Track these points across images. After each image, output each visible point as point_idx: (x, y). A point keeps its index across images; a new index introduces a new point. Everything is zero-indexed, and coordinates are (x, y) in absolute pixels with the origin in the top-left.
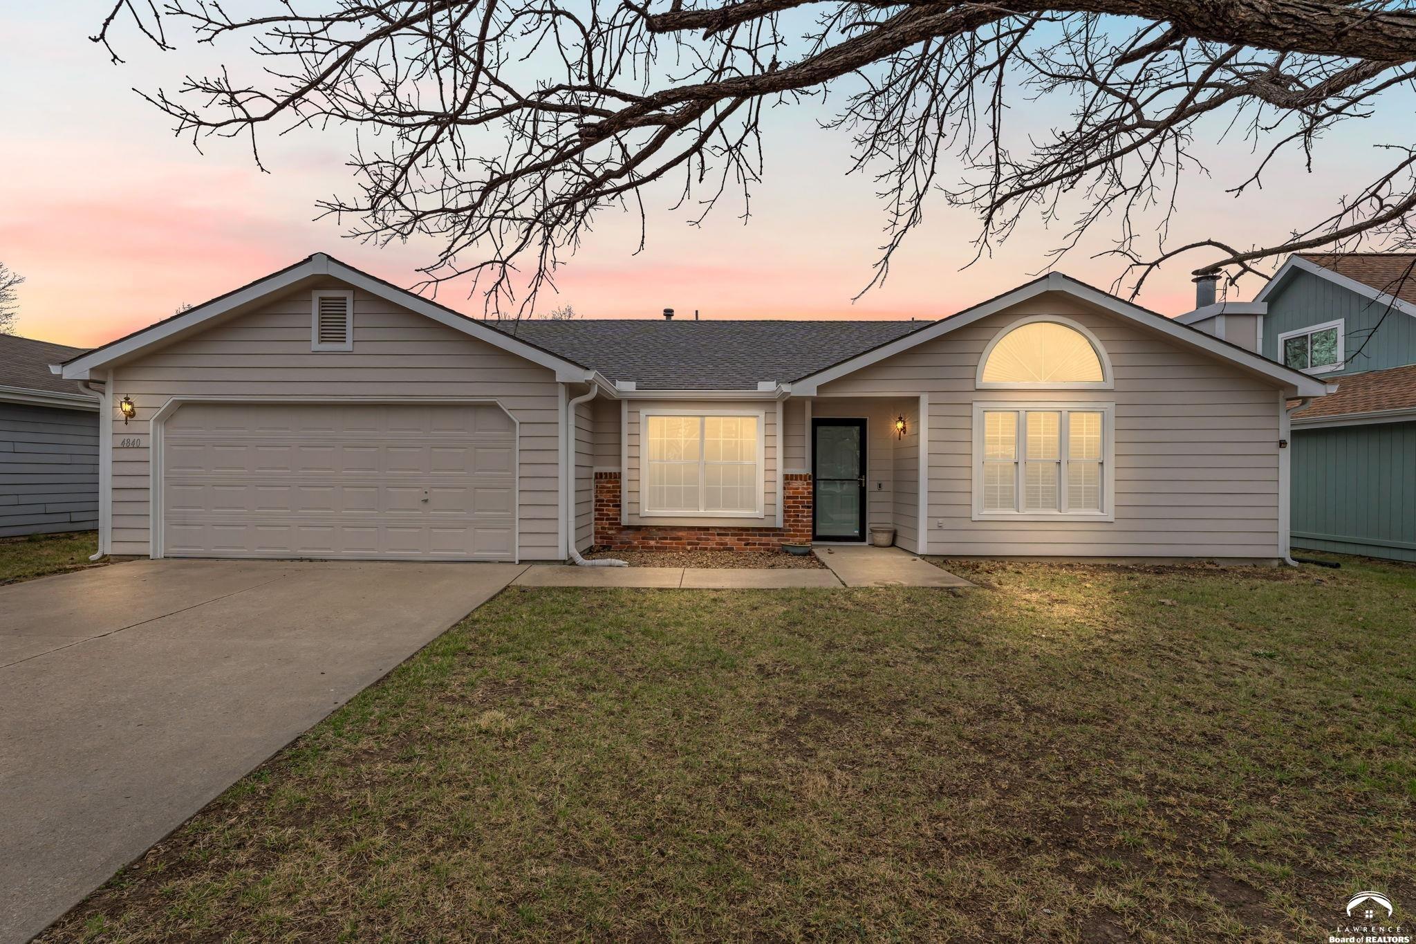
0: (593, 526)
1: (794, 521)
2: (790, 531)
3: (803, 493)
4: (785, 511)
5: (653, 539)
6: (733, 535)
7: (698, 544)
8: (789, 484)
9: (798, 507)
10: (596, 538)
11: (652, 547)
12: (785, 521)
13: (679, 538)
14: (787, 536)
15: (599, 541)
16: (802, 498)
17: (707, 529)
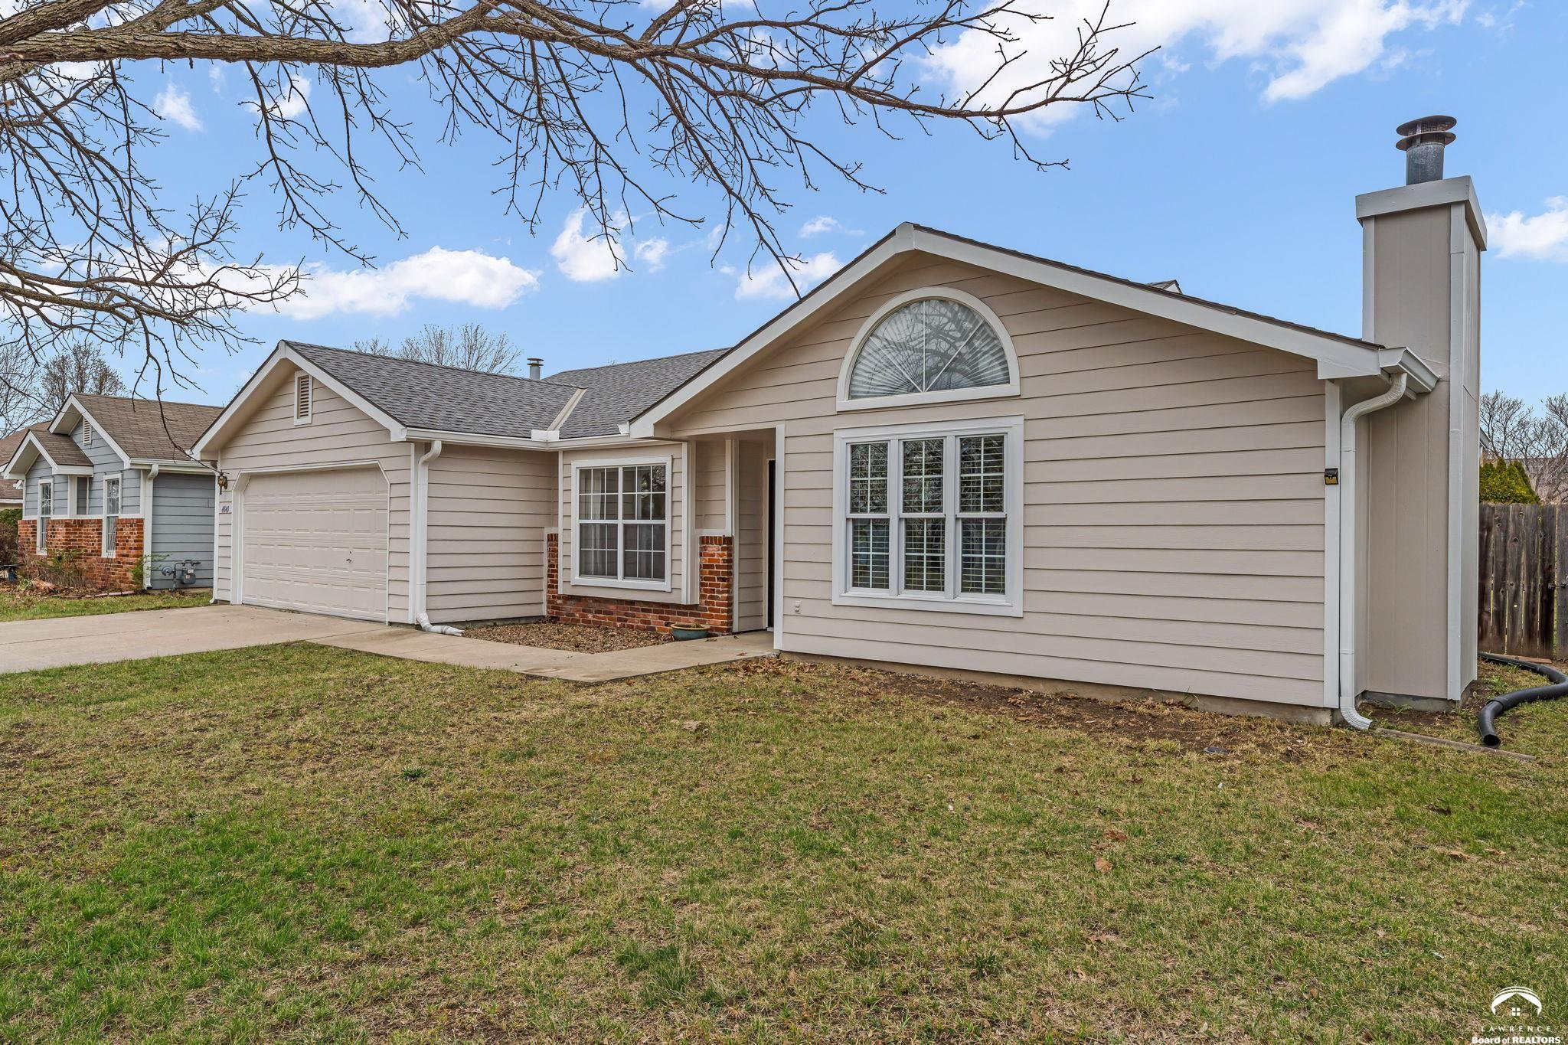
0: (545, 593)
1: (711, 597)
2: (705, 609)
3: (718, 561)
4: (702, 584)
5: (591, 612)
6: (656, 612)
7: (626, 621)
8: (705, 548)
9: (713, 579)
10: (548, 607)
11: (589, 622)
12: (702, 597)
13: (610, 613)
14: (704, 616)
15: (550, 611)
16: (718, 567)
17: (632, 603)
